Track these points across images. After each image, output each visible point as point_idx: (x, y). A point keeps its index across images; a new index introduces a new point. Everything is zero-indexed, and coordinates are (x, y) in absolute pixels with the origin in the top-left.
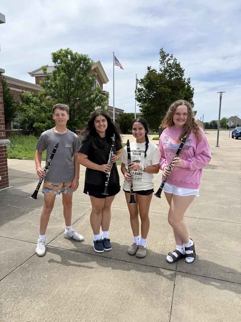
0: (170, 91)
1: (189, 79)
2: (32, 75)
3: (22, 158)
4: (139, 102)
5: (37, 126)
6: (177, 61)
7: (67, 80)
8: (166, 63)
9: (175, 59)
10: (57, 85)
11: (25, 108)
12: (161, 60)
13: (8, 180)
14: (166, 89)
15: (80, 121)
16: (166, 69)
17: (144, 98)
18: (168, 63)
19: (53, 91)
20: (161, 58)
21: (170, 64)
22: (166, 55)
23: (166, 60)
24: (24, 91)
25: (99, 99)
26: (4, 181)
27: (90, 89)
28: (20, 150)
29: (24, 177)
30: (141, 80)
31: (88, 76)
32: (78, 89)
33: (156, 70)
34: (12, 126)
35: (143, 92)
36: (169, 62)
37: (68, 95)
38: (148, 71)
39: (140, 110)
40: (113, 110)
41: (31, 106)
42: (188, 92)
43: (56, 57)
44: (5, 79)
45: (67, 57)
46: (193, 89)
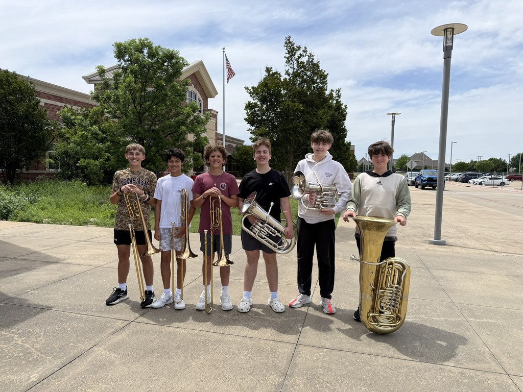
0: (303, 108)
1: (339, 91)
2: (89, 81)
3: (42, 221)
4: (252, 125)
5: (83, 164)
6: (314, 58)
8: (296, 62)
9: (311, 54)
12: (288, 56)
14: (295, 104)
15: (159, 157)
16: (297, 72)
17: (260, 118)
18: (300, 61)
19: (113, 106)
20: (287, 52)
21: (303, 63)
22: (295, 47)
23: (296, 56)
24: (69, 106)
25: (193, 120)
27: (178, 103)
28: (46, 206)
29: (24, 257)
30: (253, 88)
31: (175, 83)
32: (157, 103)
33: (280, 74)
35: (257, 109)
37: (139, 113)
38: (267, 74)
39: (251, 138)
40: (222, 140)
42: (337, 113)
43: (121, 52)
44: (32, 85)
45: (143, 52)
46: (346, 107)
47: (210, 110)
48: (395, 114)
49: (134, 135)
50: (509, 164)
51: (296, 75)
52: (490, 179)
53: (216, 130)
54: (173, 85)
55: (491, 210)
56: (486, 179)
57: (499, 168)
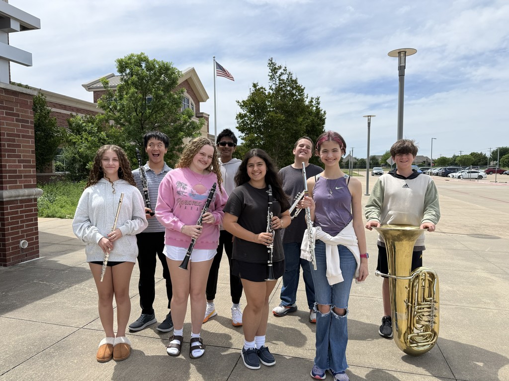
0: (284, 118)
1: (318, 99)
2: (89, 89)
3: (66, 217)
4: (242, 132)
6: (293, 75)
7: (141, 98)
8: (278, 79)
9: (290, 73)
10: (124, 107)
11: (74, 141)
12: (271, 74)
13: (38, 247)
14: (278, 115)
16: (279, 87)
17: (249, 126)
19: (118, 114)
20: (271, 71)
21: (283, 80)
22: (277, 67)
23: (278, 74)
24: (74, 114)
25: (189, 126)
26: (33, 248)
27: (176, 111)
28: (64, 204)
29: (65, 243)
30: (243, 102)
31: (172, 93)
32: (157, 111)
33: (264, 89)
34: (54, 168)
35: (246, 118)
36: (282, 78)
37: (141, 120)
38: (254, 89)
41: (85, 136)
42: (316, 118)
43: (122, 66)
44: (43, 97)
45: (141, 66)
46: (325, 113)
47: (202, 113)
48: (370, 116)
49: (137, 140)
50: (490, 158)
51: (278, 90)
52: (468, 173)
53: (208, 132)
54: (171, 94)
55: (458, 201)
56: (464, 173)
57: (480, 162)
